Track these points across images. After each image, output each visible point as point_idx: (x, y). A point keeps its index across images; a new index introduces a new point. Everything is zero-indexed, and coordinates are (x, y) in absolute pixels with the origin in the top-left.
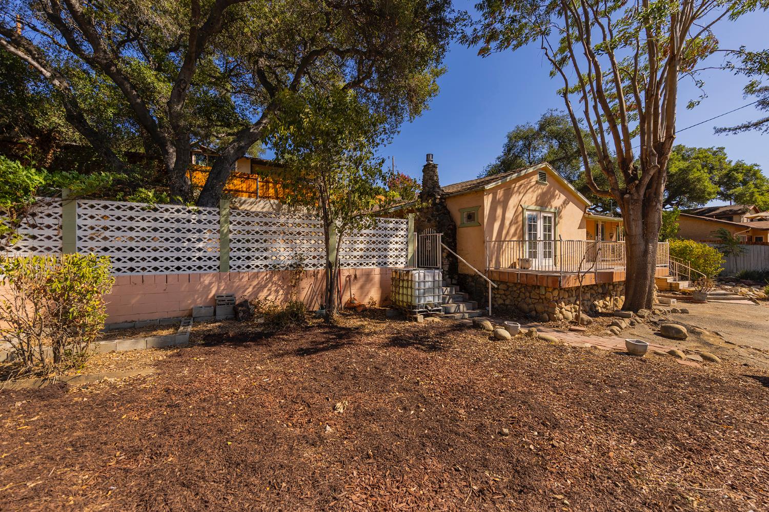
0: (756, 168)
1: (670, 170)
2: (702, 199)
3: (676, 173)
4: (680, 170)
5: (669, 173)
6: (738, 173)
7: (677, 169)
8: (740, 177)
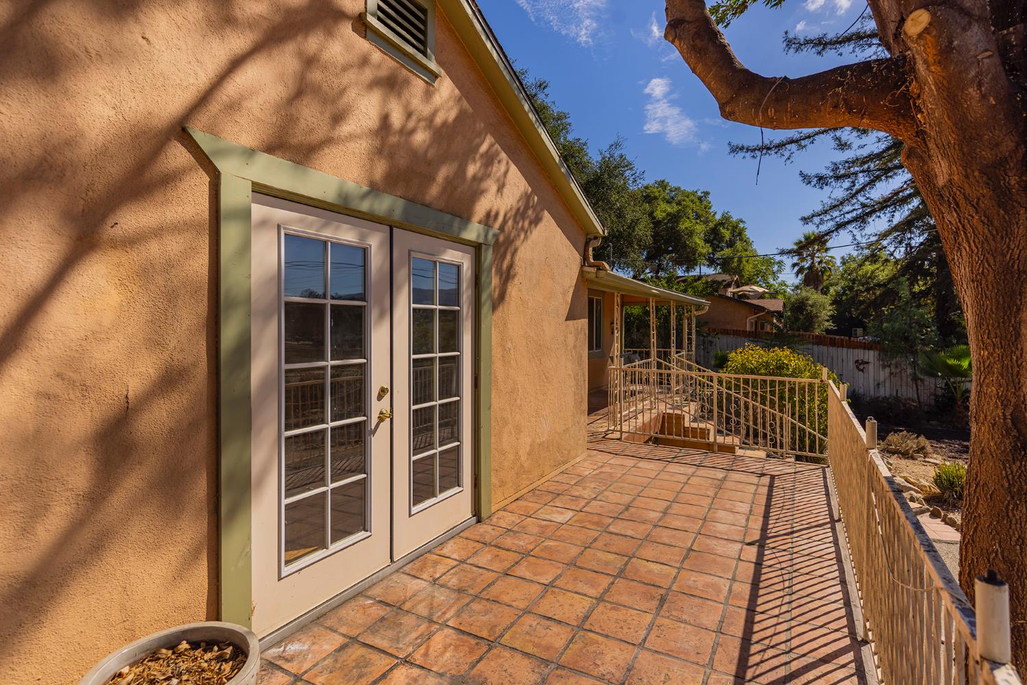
0: (741, 225)
1: (655, 214)
2: (690, 263)
3: (664, 219)
4: (669, 214)
5: (654, 218)
6: (724, 228)
7: (664, 214)
8: (727, 234)
